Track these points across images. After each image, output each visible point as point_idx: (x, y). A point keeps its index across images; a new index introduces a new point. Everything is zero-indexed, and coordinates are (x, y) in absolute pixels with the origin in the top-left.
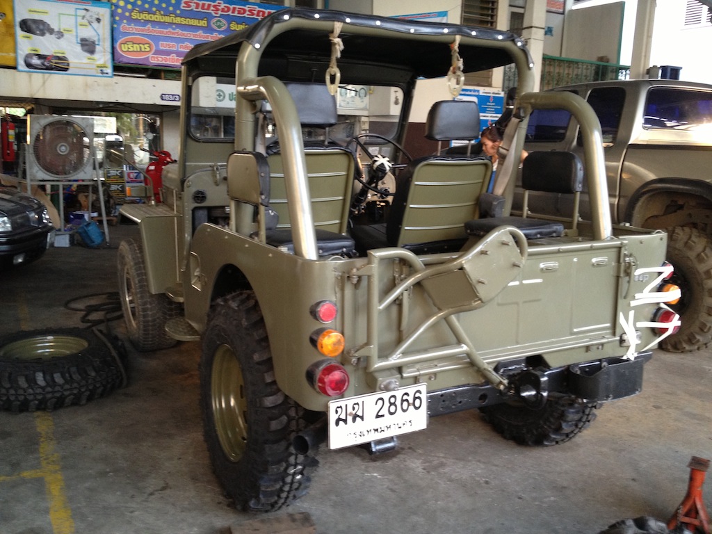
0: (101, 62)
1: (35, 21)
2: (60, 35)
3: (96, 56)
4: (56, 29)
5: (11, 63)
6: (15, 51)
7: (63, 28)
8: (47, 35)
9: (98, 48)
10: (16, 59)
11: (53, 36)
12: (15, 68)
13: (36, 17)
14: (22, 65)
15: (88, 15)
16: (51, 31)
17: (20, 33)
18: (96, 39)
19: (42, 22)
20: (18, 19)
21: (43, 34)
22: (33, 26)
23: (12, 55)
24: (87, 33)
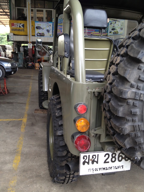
0: (50, 34)
1: (38, 27)
2: (43, 29)
3: (50, 33)
4: (42, 28)
5: (34, 35)
6: (35, 33)
7: (44, 27)
8: (41, 29)
9: (50, 31)
10: (35, 34)
11: (42, 29)
12: (35, 36)
13: (39, 26)
14: (36, 35)
15: (48, 25)
16: (41, 28)
17: (36, 29)
18: (50, 29)
19: (40, 27)
20: (36, 26)
21: (40, 29)
22: (38, 28)
23: (34, 33)
24: (48, 28)
